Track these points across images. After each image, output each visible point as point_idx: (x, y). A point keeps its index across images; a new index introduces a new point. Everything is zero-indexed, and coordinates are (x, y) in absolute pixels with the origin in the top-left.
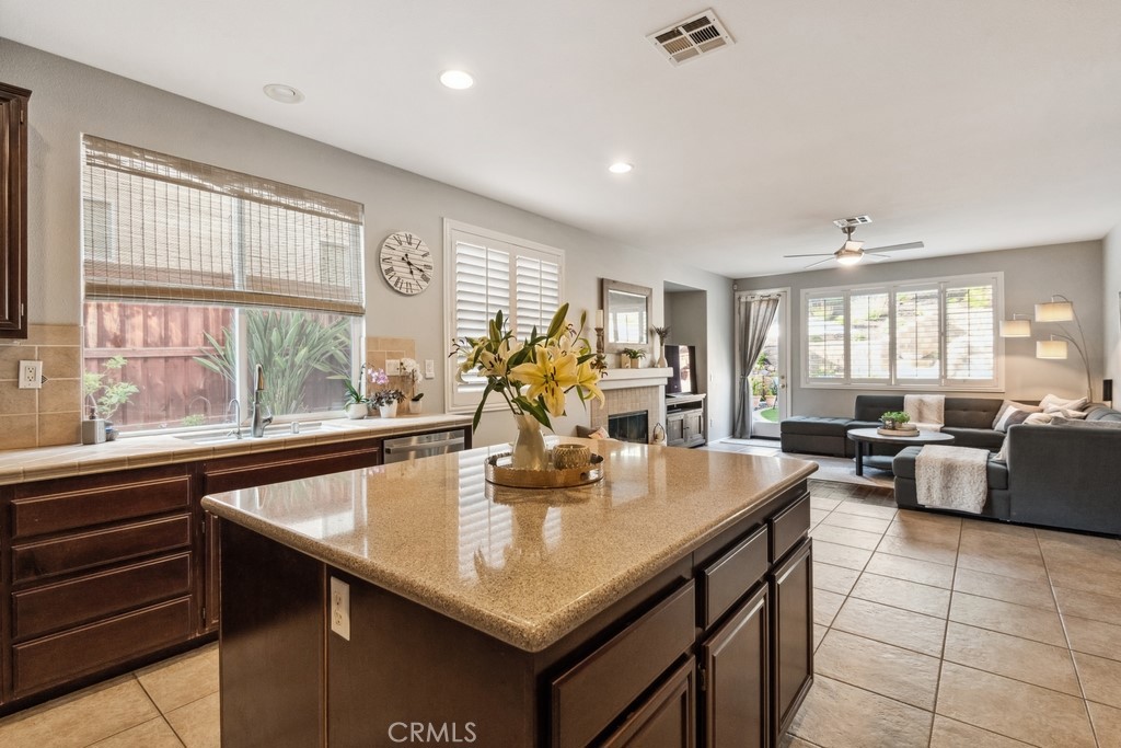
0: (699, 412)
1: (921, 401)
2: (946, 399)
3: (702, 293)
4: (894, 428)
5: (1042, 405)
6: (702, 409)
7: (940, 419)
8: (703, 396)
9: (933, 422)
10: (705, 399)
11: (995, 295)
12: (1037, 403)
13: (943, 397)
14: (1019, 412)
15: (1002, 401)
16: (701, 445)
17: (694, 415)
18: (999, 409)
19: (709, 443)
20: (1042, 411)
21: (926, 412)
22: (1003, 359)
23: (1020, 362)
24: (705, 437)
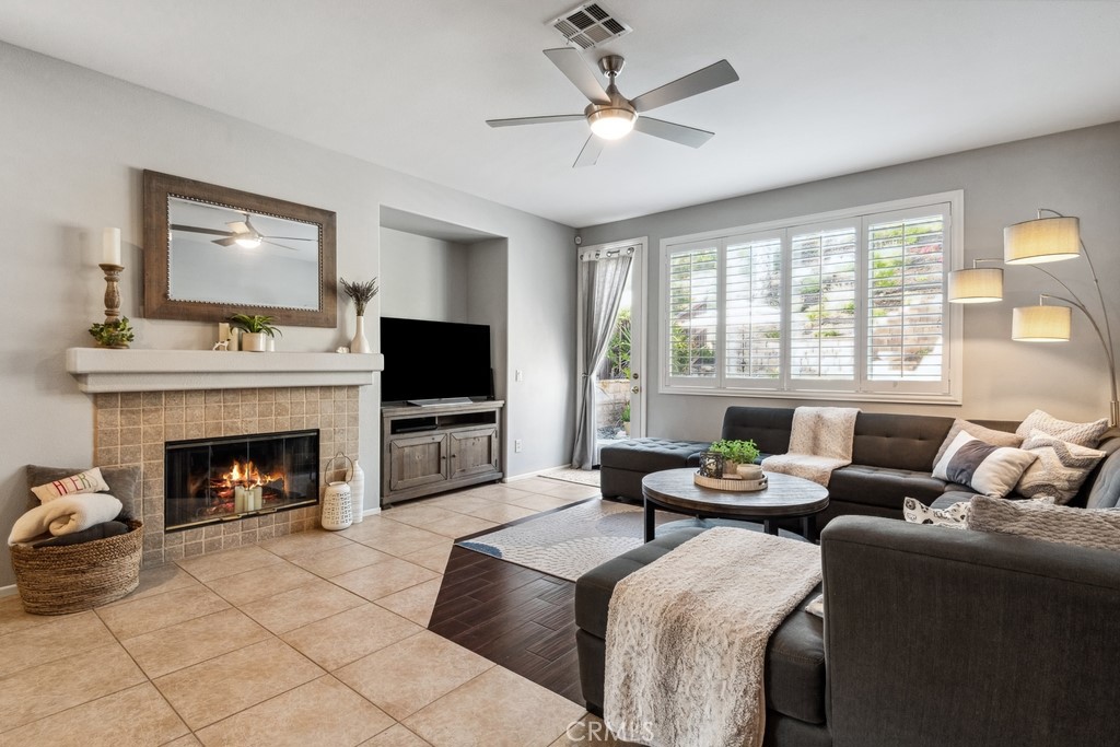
0: (490, 430)
1: (819, 417)
2: (859, 413)
3: (500, 242)
4: (718, 474)
5: (1021, 432)
6: (496, 425)
7: (846, 451)
8: (500, 404)
9: (833, 455)
10: (503, 409)
11: (948, 230)
12: (1011, 427)
13: (853, 412)
14: (975, 444)
15: (952, 420)
16: (493, 482)
17: (478, 434)
18: (945, 437)
19: (509, 479)
20: (1018, 444)
21: (825, 436)
22: (959, 346)
23: (988, 350)
24: (501, 468)
